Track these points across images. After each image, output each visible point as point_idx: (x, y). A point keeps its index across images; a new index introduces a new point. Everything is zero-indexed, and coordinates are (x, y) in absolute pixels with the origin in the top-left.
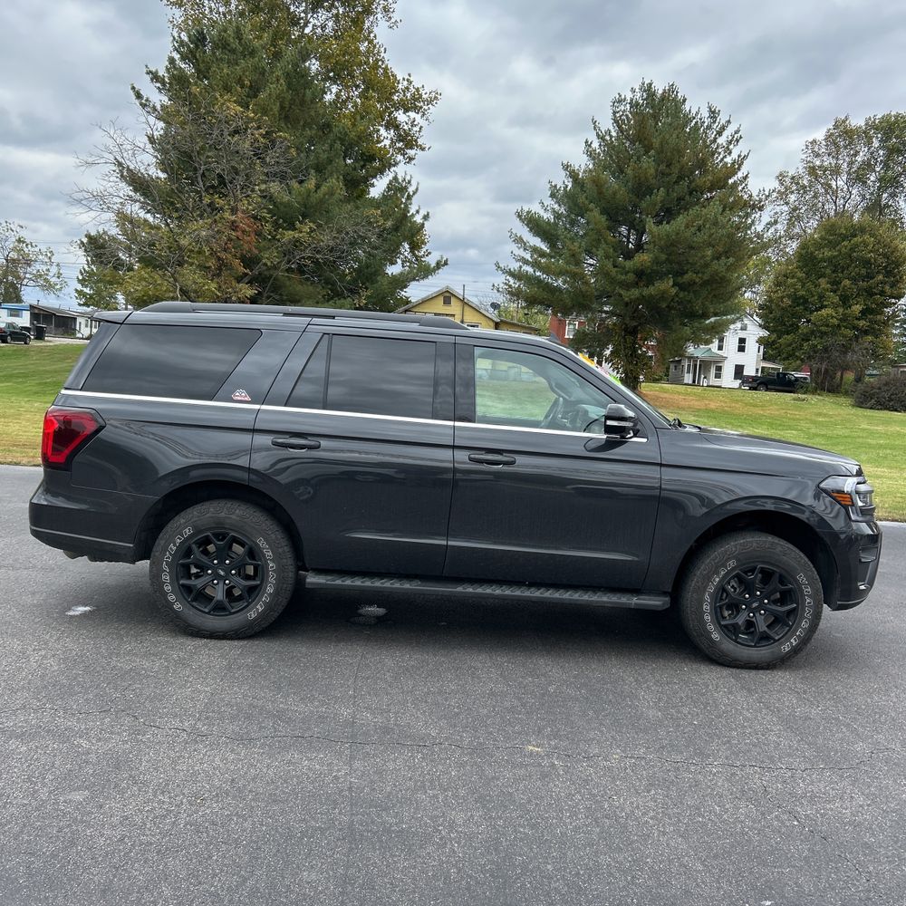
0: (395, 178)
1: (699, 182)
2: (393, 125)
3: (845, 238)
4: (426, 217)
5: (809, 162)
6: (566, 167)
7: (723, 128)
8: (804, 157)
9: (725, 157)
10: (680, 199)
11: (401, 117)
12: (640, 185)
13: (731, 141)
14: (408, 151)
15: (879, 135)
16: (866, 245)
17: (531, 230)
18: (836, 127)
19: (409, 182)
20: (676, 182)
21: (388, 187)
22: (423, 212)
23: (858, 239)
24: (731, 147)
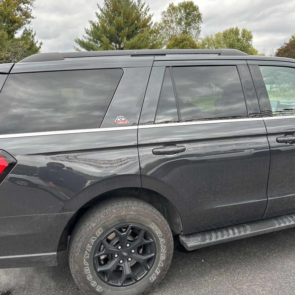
0: (26, 30)
1: (138, 25)
2: (20, 9)
3: (180, 43)
4: (41, 44)
5: (164, 19)
6: (91, 22)
7: (143, 6)
8: (162, 17)
9: (145, 16)
10: (133, 31)
11: (22, 6)
12: (119, 27)
13: (146, 10)
14: (28, 19)
15: (183, 9)
16: (187, 45)
17: (81, 46)
18: (170, 6)
19: (32, 31)
20: (131, 25)
21: (24, 33)
22: (39, 42)
23: (184, 43)
24: (146, 12)
